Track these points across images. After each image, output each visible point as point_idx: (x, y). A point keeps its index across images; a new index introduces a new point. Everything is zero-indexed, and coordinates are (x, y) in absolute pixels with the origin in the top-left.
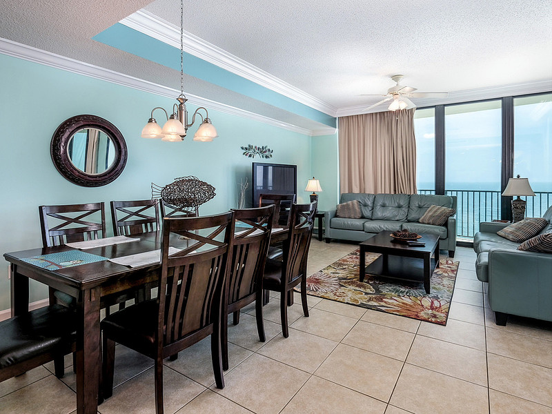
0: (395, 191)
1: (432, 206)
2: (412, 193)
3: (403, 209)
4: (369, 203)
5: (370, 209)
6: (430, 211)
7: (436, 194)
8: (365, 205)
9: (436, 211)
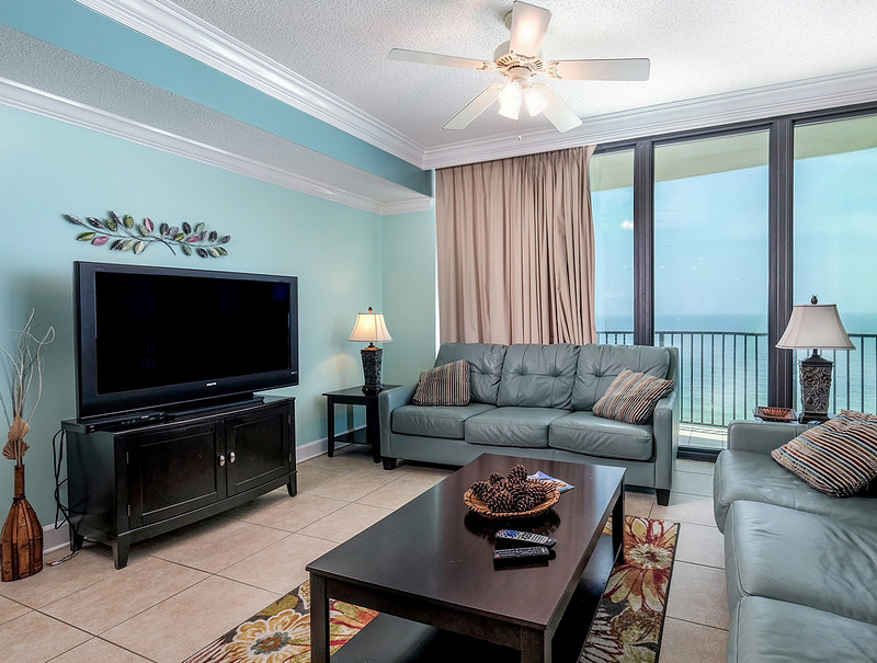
0: (551, 336)
1: (624, 372)
2: (586, 342)
3: (563, 379)
4: (492, 366)
5: (494, 379)
6: (618, 385)
7: (636, 342)
8: (485, 372)
9: (630, 387)
